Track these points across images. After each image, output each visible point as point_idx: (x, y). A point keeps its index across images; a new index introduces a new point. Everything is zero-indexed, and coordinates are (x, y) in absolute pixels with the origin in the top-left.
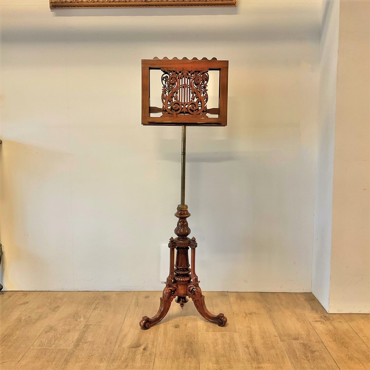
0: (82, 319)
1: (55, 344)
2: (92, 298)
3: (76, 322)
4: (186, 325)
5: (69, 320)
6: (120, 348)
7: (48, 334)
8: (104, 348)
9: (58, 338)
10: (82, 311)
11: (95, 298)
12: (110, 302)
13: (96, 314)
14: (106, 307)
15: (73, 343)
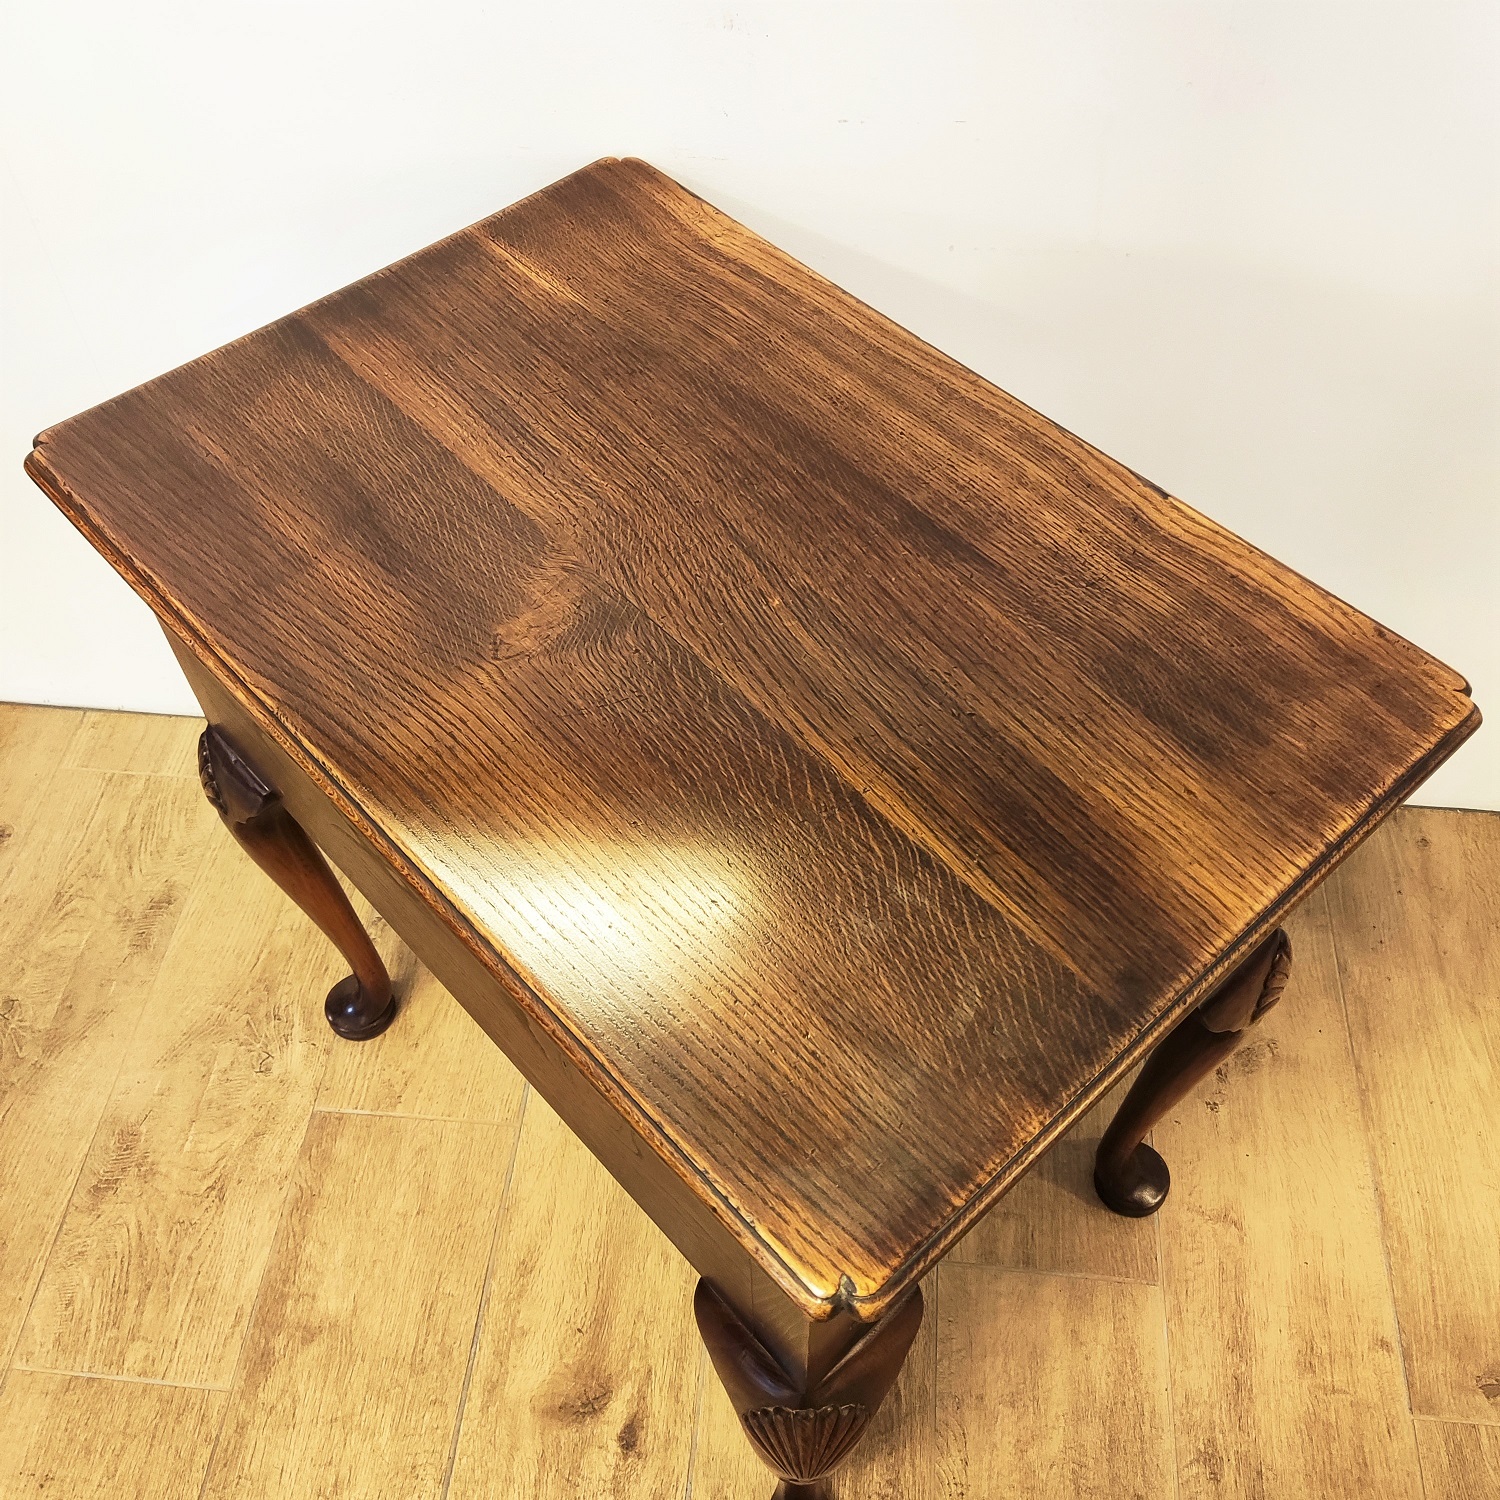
1: (145, 1339)
5: (226, 1053)
6: (492, 1410)
7: (109, 1208)
8: (409, 1397)
9: (161, 1267)
15: (238, 1329)
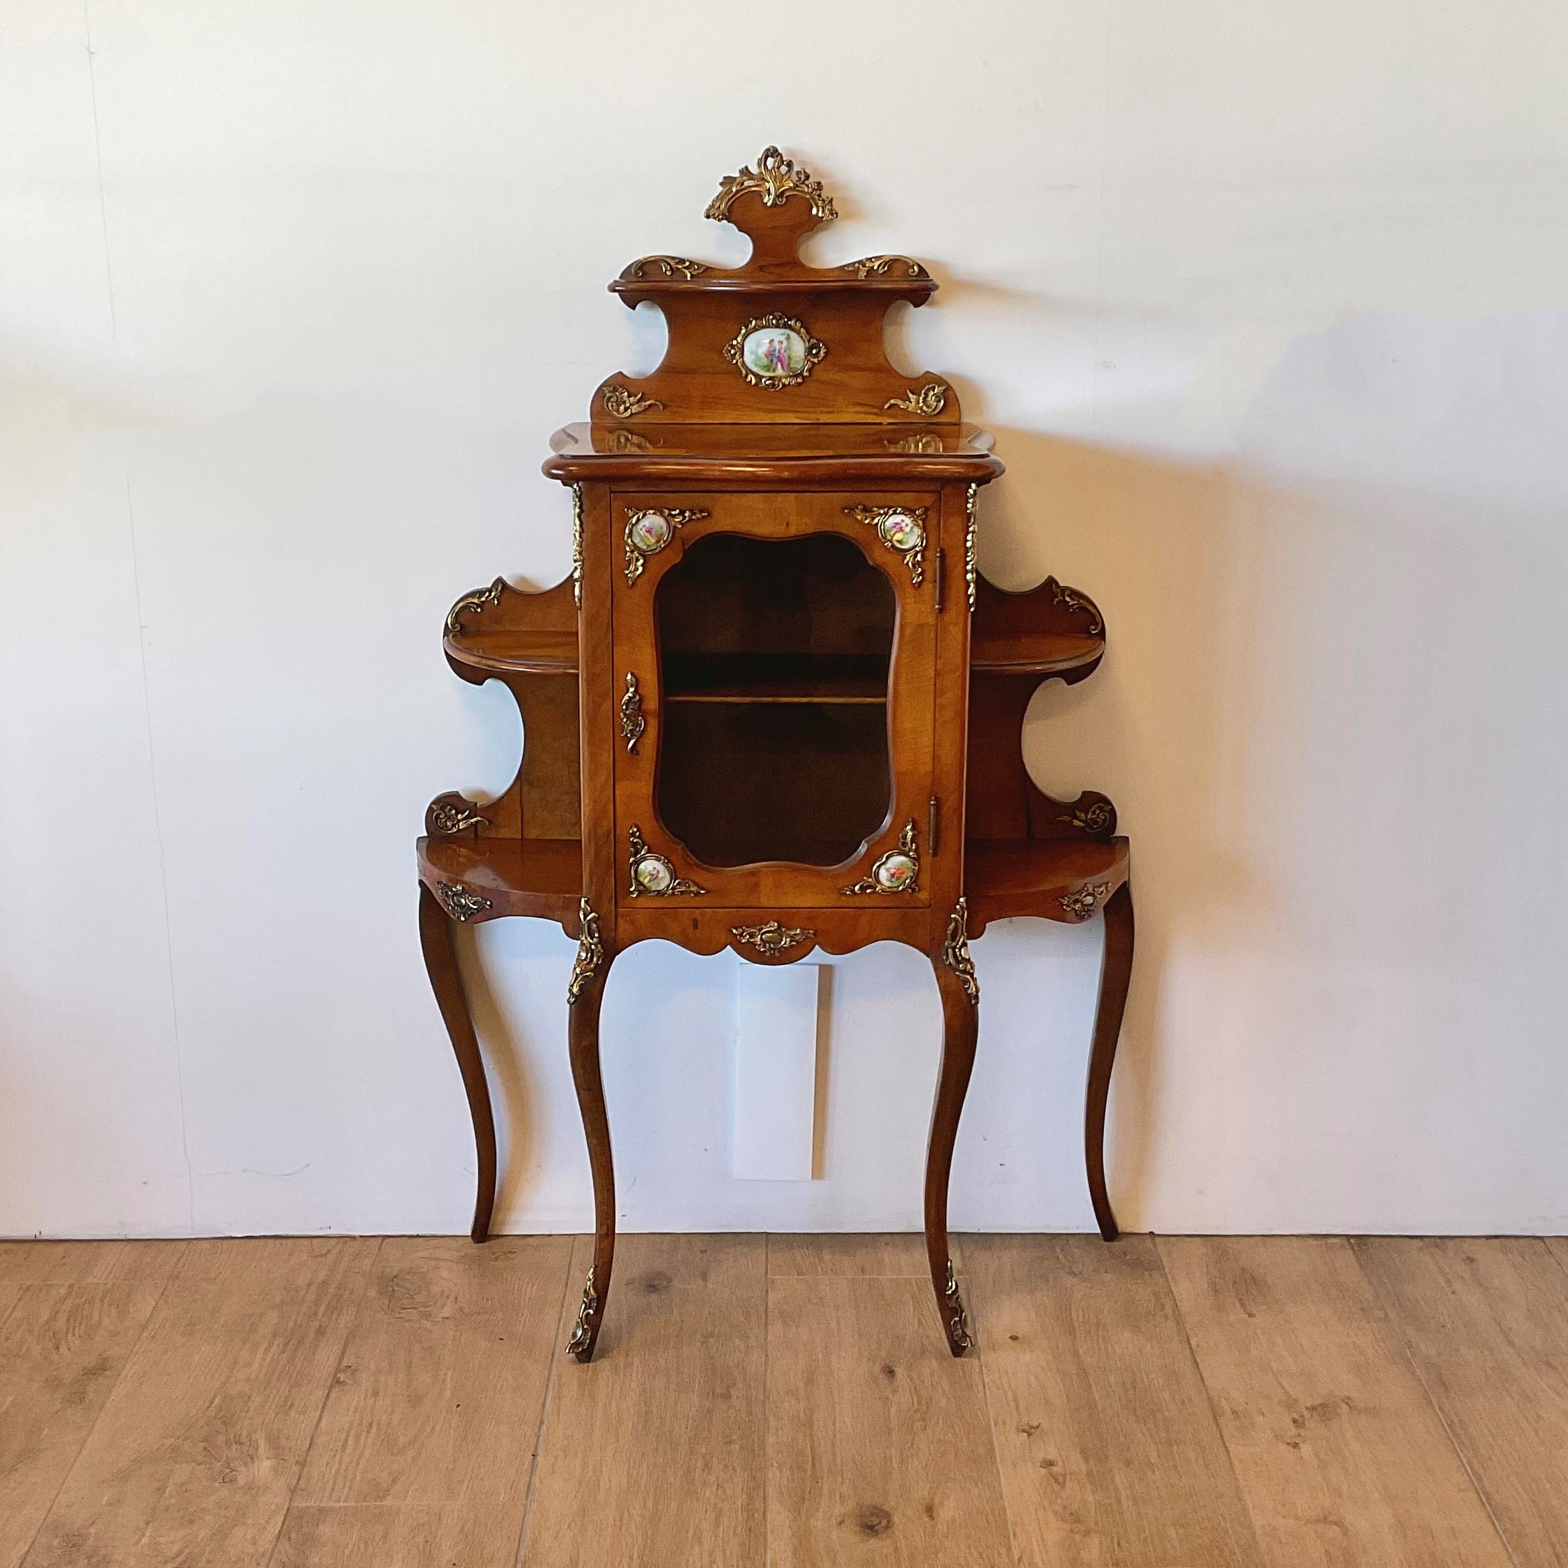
0: (264, 1467)
2: (311, 1297)
3: (224, 1492)
4: (930, 1510)
10: (258, 1399)
11: (332, 1290)
12: (427, 1324)
13: (352, 1423)
14: (409, 1366)
